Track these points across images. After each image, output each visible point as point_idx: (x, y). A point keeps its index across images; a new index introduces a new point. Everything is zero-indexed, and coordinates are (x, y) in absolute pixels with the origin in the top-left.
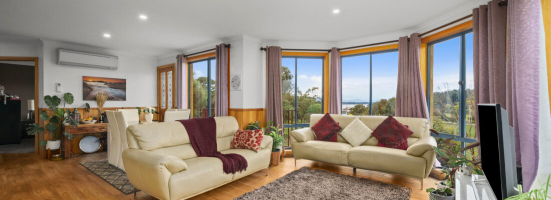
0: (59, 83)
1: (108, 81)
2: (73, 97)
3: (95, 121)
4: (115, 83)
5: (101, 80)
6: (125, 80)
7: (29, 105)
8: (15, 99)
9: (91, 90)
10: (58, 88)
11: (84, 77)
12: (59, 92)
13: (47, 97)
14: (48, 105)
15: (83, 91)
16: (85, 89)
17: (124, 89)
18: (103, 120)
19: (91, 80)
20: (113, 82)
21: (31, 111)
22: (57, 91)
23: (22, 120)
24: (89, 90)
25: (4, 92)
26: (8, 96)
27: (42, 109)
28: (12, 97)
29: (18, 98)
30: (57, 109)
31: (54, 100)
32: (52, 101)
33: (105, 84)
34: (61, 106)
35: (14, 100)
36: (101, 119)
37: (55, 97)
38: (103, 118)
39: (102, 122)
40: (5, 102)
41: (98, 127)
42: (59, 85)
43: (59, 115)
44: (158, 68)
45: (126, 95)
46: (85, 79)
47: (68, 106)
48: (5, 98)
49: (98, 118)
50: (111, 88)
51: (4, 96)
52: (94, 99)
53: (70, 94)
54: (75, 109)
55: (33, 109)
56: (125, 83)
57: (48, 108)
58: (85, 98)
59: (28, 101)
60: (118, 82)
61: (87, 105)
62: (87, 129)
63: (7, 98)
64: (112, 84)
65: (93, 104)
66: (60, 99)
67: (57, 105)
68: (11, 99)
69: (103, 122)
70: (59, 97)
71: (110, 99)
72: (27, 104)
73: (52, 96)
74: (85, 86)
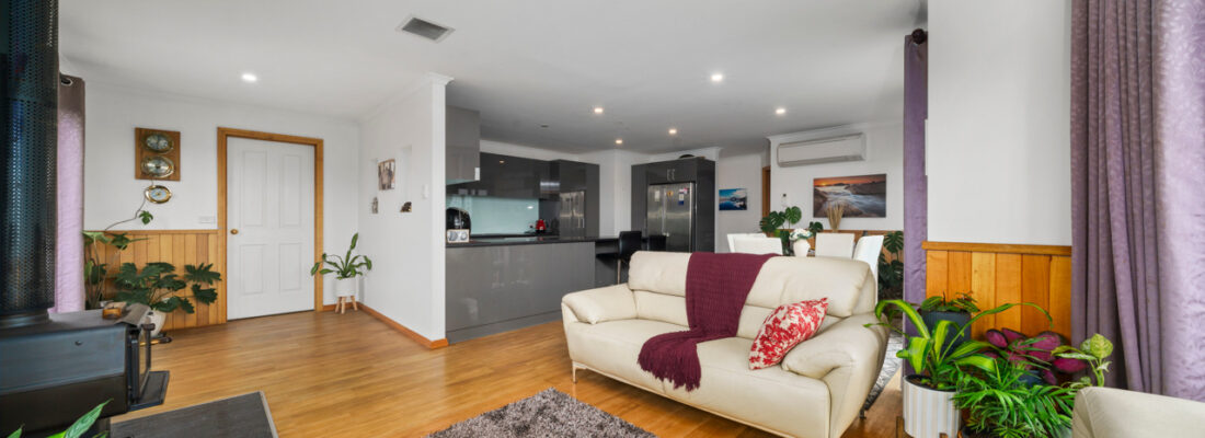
0: (785, 192)
1: (851, 182)
2: (800, 213)
4: (864, 184)
5: (839, 182)
6: (884, 176)
9: (825, 200)
11: (816, 180)
12: (786, 206)
15: (815, 202)
16: (817, 200)
17: (884, 195)
19: (825, 184)
20: (860, 182)
22: (783, 205)
24: (821, 200)
31: (779, 218)
32: (776, 220)
42: (785, 195)
45: (884, 206)
46: (817, 182)
50: (857, 193)
53: (797, 207)
56: (884, 183)
58: (816, 215)
60: (871, 181)
64: (859, 187)
73: (784, 211)
74: (817, 194)
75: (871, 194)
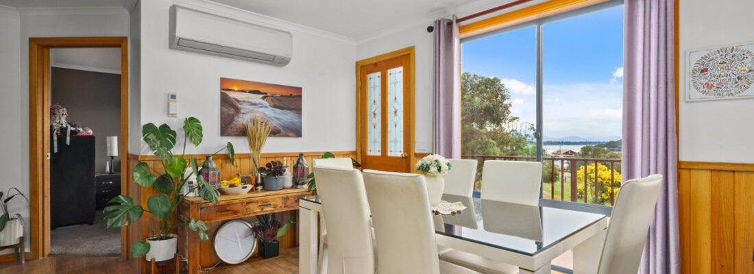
0: (173, 92)
1: (270, 91)
2: (200, 128)
3: (250, 187)
4: (282, 96)
5: (256, 89)
6: (300, 89)
7: (108, 145)
8: (85, 134)
9: (238, 110)
10: (171, 104)
11: (223, 80)
12: (174, 115)
13: (149, 128)
14: (152, 147)
15: (222, 113)
16: (225, 110)
17: (298, 110)
18: (262, 184)
19: (236, 89)
20: (278, 93)
21: (112, 157)
22: (168, 114)
23: (96, 175)
24: (232, 111)
25: (67, 119)
26: (73, 129)
27: (136, 157)
28: (81, 130)
29: (91, 132)
30: (171, 156)
31: (163, 135)
32: (158, 138)
33: (263, 98)
34: (176, 151)
35: (83, 137)
36: (259, 181)
37: (165, 128)
38: (262, 178)
39: (260, 188)
40: (68, 139)
41: (257, 202)
42: (173, 97)
43: (173, 171)
44: (357, 64)
46: (225, 84)
47: (192, 150)
48: (68, 133)
49: (254, 179)
50: (275, 107)
51: (66, 128)
52: (243, 132)
53: (198, 121)
54: (207, 157)
55: (116, 153)
56: (300, 97)
57: (151, 153)
58: (224, 132)
59: (108, 138)
60: (287, 93)
61: (230, 146)
62: (234, 208)
63: (71, 131)
64: (277, 99)
65: (241, 146)
66: (174, 133)
67: (170, 147)
68: (78, 134)
69: (264, 189)
70: (172, 128)
71: (275, 133)
72: (106, 144)
73: (158, 125)
74: (225, 101)
75: (288, 109)
